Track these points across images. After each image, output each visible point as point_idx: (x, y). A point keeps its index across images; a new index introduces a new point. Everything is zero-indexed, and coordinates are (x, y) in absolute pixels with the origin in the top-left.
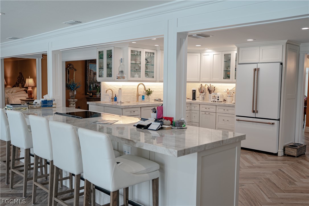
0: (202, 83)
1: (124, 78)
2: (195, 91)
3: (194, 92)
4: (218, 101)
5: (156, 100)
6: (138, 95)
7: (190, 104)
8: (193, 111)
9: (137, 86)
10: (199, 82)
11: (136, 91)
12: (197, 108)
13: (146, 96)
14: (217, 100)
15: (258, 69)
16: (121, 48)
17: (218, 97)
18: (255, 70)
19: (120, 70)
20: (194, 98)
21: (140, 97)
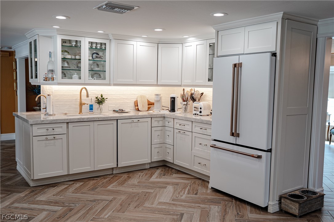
0: (184, 88)
1: (53, 79)
2: (174, 98)
3: (173, 100)
4: (200, 114)
5: (116, 111)
6: (81, 104)
7: (164, 118)
8: (167, 128)
9: (80, 91)
10: (180, 86)
11: (79, 98)
12: (171, 124)
13: (96, 106)
14: (199, 112)
15: (240, 65)
16: (50, 37)
17: (201, 109)
18: (235, 65)
19: (50, 68)
20: (173, 109)
21: (86, 108)
